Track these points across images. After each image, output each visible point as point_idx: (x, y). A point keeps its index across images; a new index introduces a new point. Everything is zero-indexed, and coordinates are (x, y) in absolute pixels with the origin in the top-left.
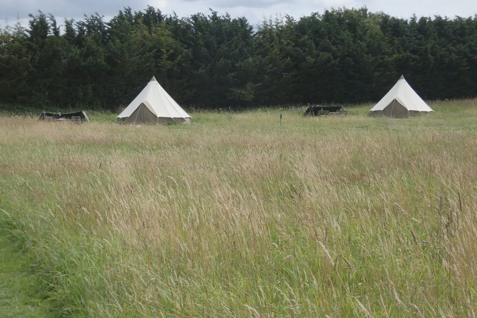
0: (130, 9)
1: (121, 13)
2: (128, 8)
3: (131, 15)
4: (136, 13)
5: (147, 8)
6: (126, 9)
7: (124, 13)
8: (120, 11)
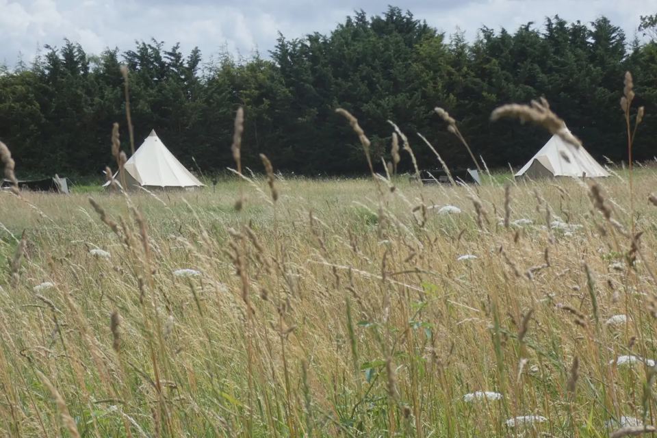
0: (363, 13)
1: (349, 20)
2: (360, 12)
3: (365, 23)
4: (372, 18)
5: (387, 10)
6: (358, 14)
7: (354, 20)
8: (348, 17)
